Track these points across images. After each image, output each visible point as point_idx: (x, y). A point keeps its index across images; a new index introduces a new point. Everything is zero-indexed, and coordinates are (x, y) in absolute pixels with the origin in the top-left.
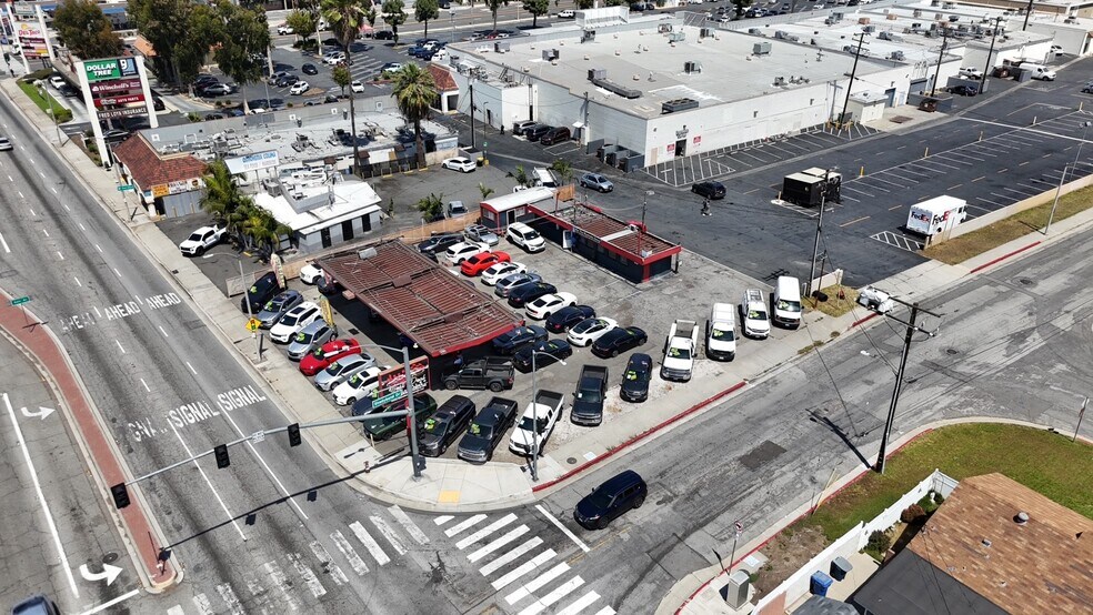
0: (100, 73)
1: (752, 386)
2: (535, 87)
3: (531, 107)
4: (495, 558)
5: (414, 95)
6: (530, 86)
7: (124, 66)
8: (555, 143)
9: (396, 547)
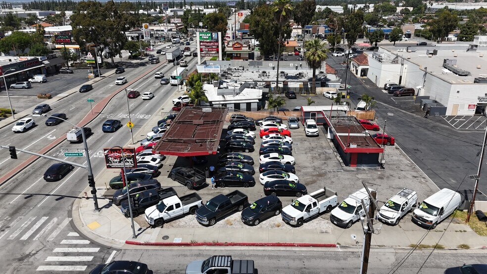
0: (204, 37)
1: (340, 250)
2: (405, 66)
3: (401, 77)
4: (56, 265)
5: (314, 54)
6: (402, 64)
7: (214, 36)
8: (401, 96)
9: (38, 235)
